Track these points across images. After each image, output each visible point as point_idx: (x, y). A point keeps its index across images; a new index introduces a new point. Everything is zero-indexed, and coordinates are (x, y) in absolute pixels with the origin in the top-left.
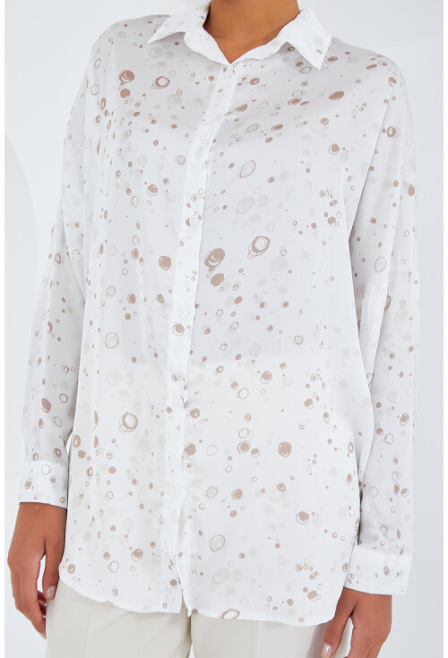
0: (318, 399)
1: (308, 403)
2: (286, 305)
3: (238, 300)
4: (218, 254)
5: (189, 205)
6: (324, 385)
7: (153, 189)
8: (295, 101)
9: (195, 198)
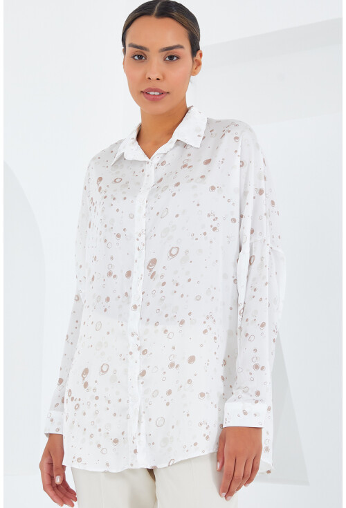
0: (210, 329)
1: (205, 332)
2: (189, 280)
3: (164, 284)
4: (154, 262)
5: (138, 240)
6: (214, 321)
7: (118, 236)
8: (185, 166)
9: (140, 235)
